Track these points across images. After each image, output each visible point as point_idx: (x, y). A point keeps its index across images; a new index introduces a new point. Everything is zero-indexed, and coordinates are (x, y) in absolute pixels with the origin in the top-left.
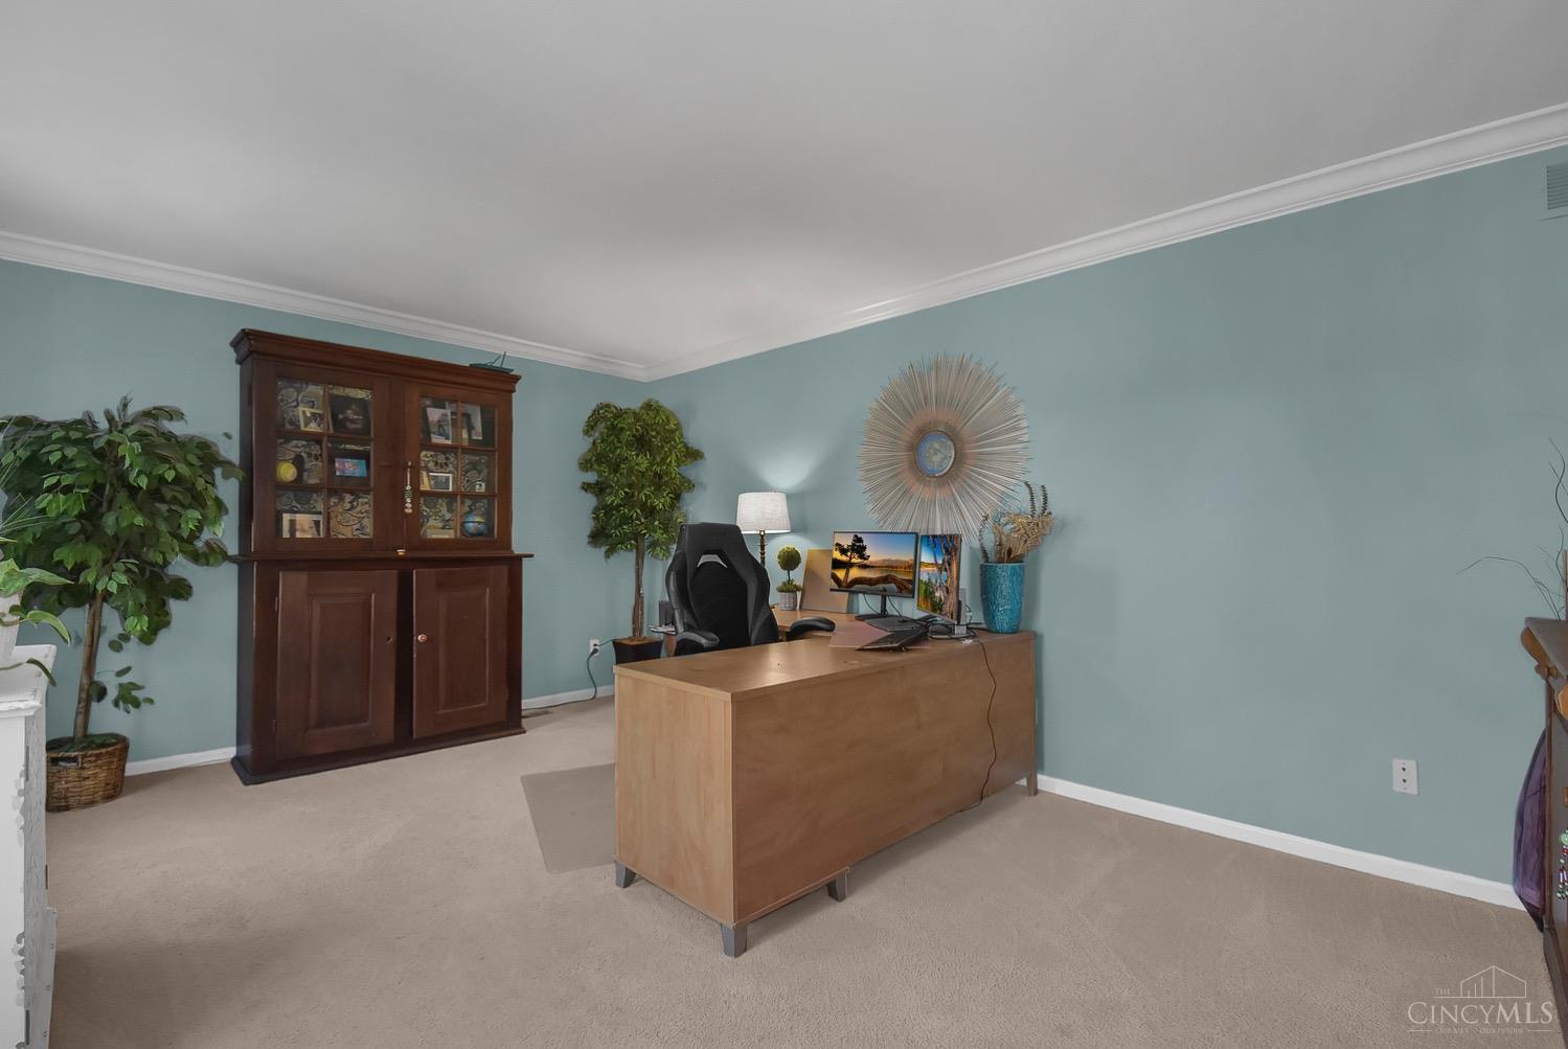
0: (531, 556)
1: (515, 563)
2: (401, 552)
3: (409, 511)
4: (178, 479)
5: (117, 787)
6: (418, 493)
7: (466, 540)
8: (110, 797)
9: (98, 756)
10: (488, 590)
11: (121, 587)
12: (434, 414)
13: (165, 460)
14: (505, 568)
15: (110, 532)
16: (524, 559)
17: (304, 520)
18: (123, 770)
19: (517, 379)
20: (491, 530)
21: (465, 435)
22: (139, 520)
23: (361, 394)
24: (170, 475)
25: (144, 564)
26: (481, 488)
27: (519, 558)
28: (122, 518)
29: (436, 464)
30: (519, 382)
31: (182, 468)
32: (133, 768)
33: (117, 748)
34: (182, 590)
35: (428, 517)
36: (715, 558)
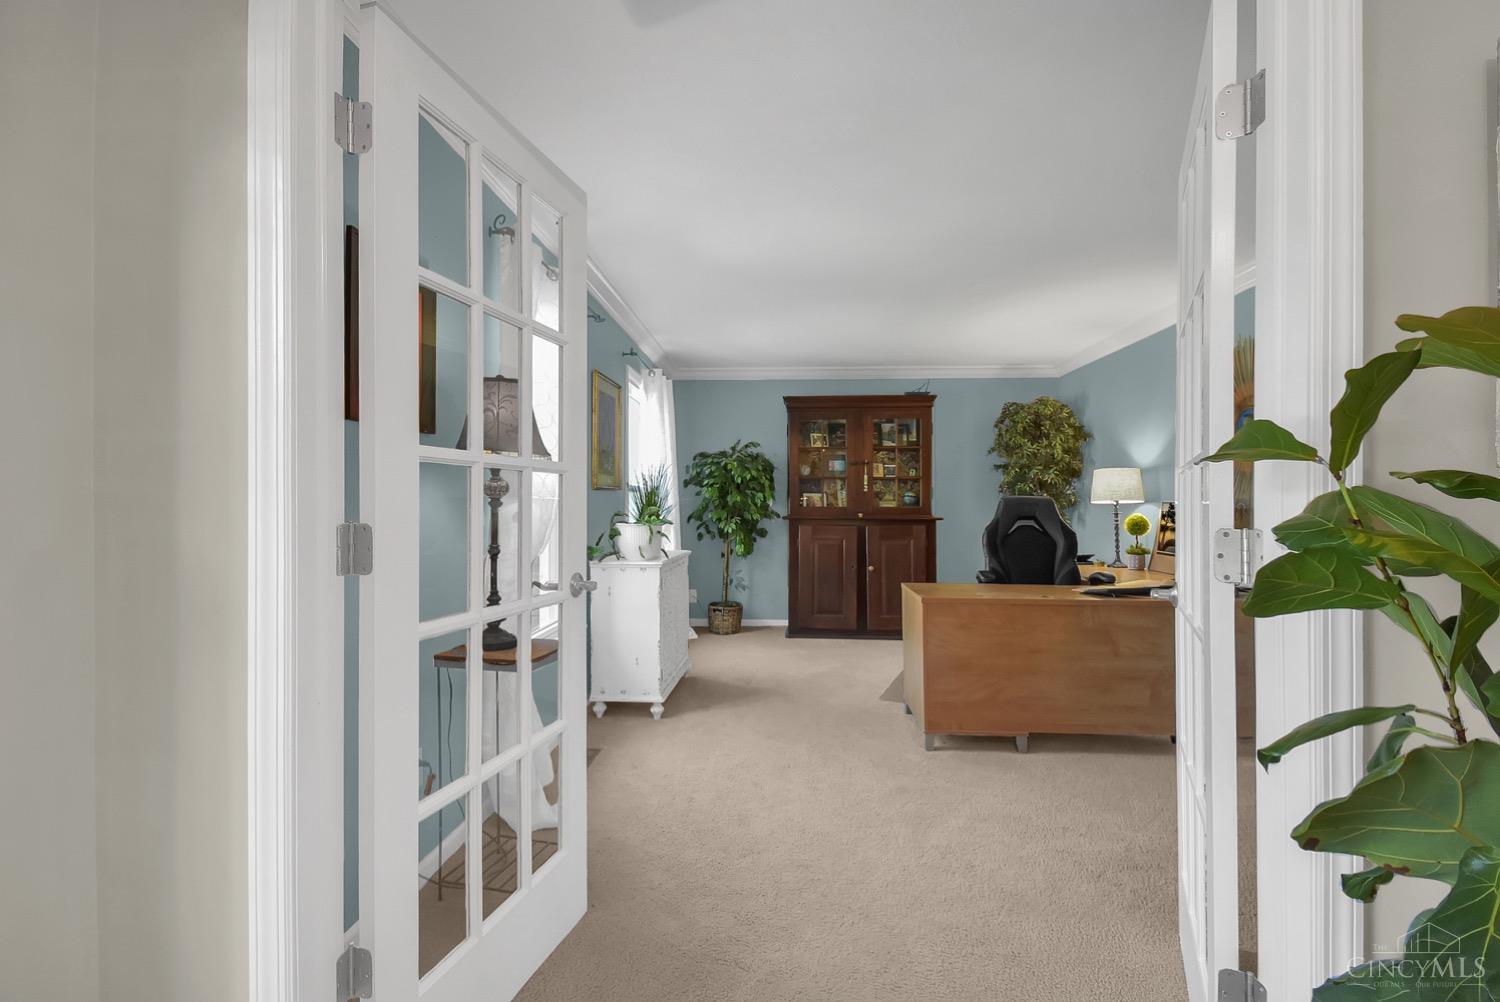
0: (941, 519)
1: (930, 524)
2: (860, 515)
3: (865, 490)
4: (753, 477)
5: (737, 629)
6: (873, 480)
7: (902, 509)
8: (734, 632)
9: (729, 611)
10: (912, 542)
11: (733, 530)
12: (886, 427)
13: (748, 469)
14: (923, 528)
15: (730, 503)
16: (937, 522)
17: (816, 497)
18: (740, 622)
19: (933, 397)
20: (917, 502)
21: (905, 439)
22: (738, 499)
23: (844, 421)
24: (749, 477)
25: (744, 521)
26: (912, 473)
27: (934, 521)
28: (734, 498)
29: (889, 459)
30: (936, 400)
31: (754, 473)
32: (745, 622)
33: (738, 610)
34: (763, 533)
35: (885, 493)
36: (1031, 523)
